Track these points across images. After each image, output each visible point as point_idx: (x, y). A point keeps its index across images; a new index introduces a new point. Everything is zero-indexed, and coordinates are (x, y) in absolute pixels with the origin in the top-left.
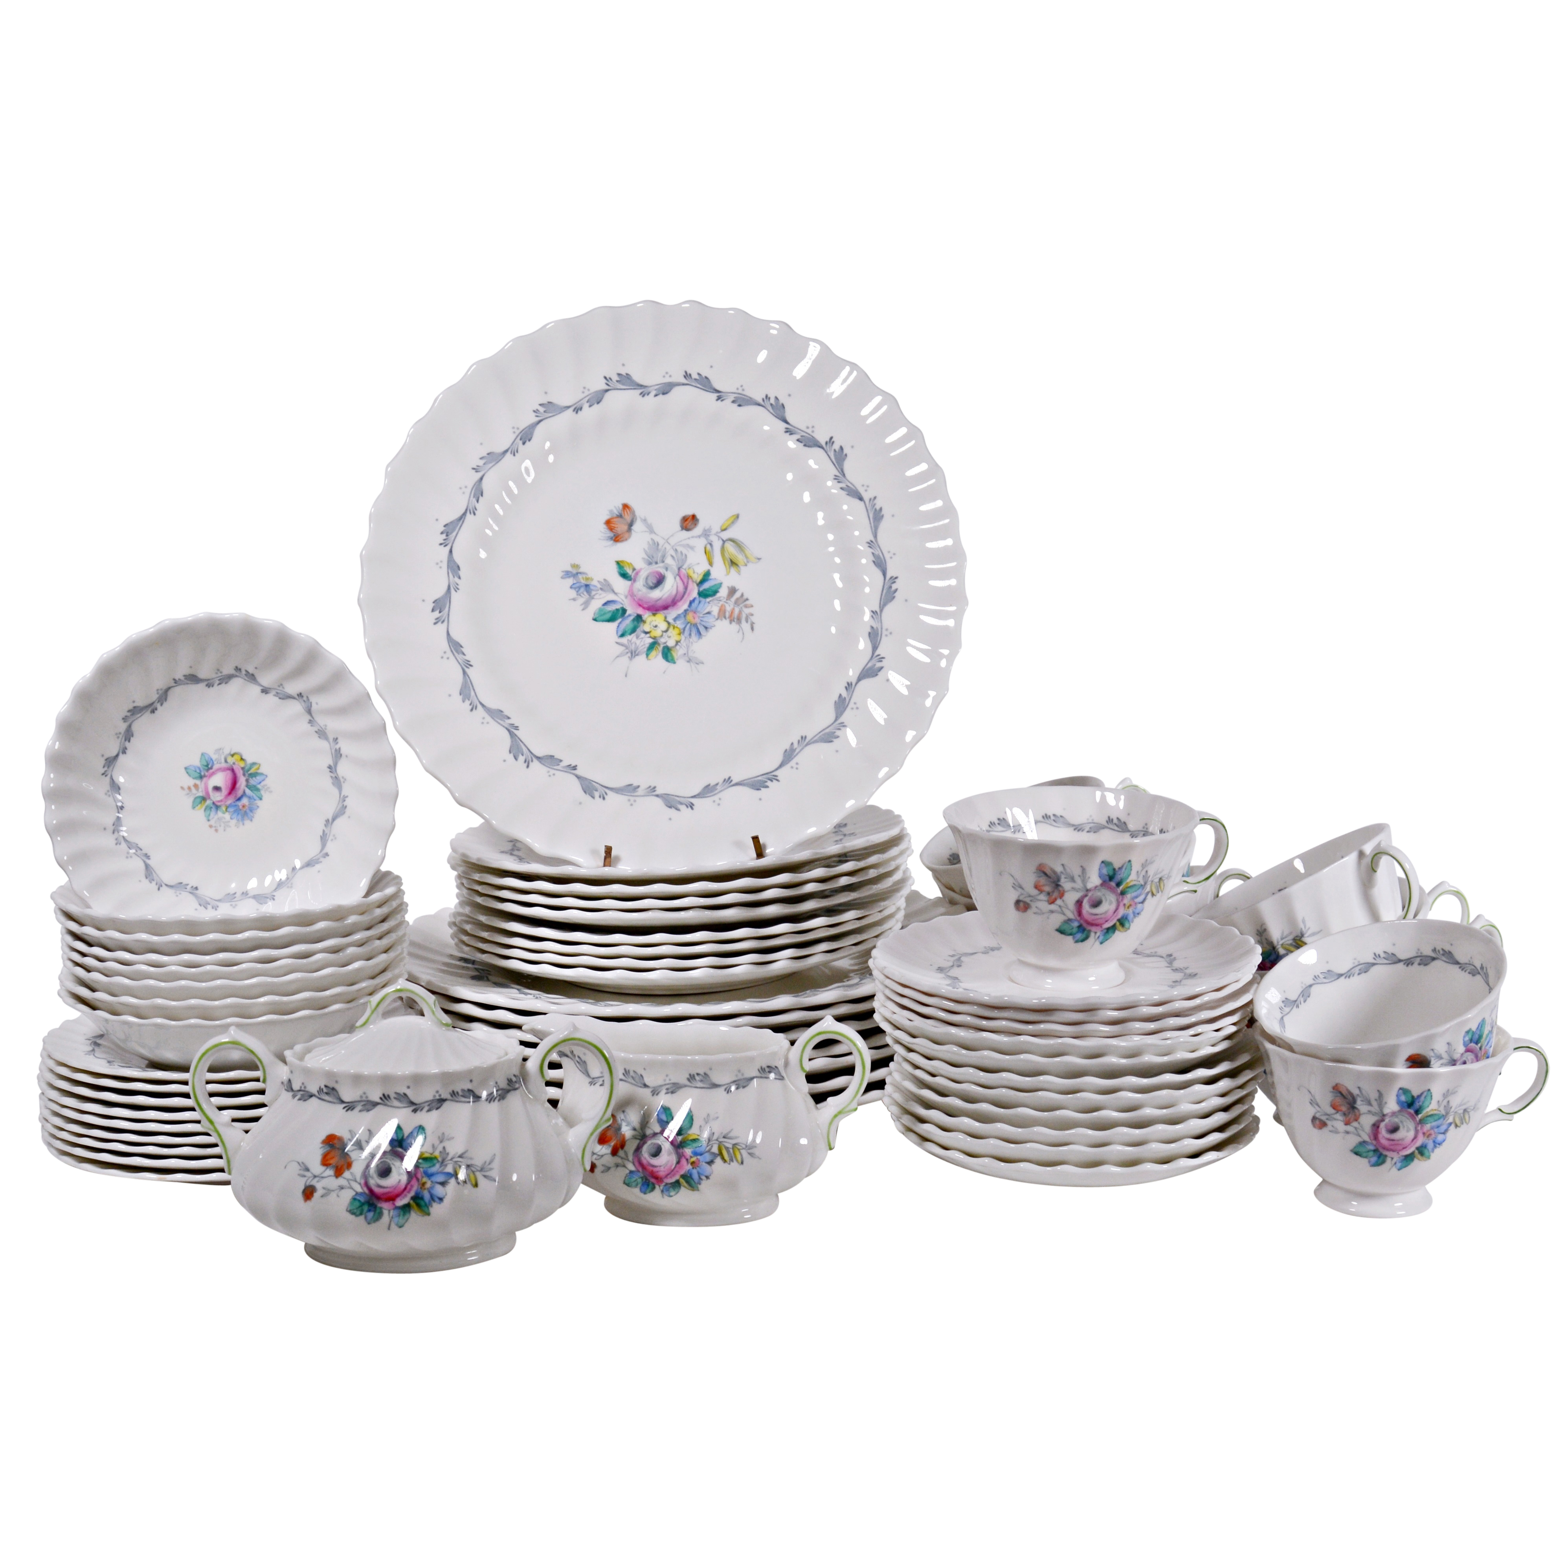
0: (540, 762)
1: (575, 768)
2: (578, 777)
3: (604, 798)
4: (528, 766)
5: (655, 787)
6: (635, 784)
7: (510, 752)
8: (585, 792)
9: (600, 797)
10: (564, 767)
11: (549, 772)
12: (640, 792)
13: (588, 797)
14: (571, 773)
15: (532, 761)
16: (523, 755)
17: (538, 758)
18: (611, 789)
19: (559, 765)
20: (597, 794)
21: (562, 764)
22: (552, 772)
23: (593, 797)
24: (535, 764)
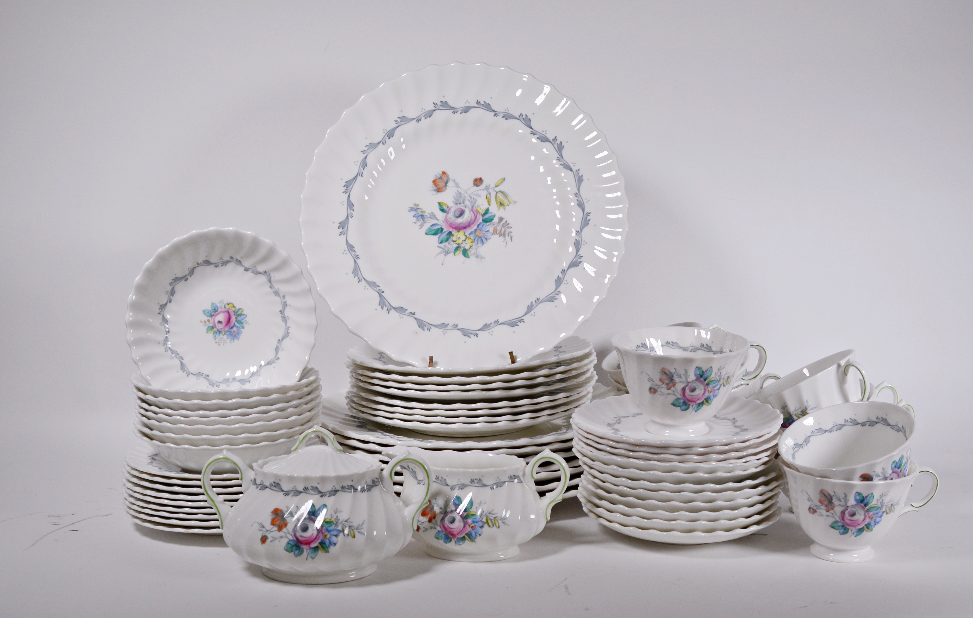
0: (395, 310)
1: (414, 314)
2: (416, 319)
3: (429, 330)
4: (389, 313)
5: (457, 325)
6: (447, 323)
7: (379, 305)
8: (419, 327)
9: (427, 329)
10: (408, 313)
11: (400, 316)
12: (449, 327)
13: (421, 330)
14: (412, 317)
15: (391, 310)
16: (386, 306)
17: (394, 308)
18: (434, 325)
19: (405, 312)
20: (426, 328)
21: (408, 312)
22: (402, 316)
23: (424, 330)
24: (393, 312)
